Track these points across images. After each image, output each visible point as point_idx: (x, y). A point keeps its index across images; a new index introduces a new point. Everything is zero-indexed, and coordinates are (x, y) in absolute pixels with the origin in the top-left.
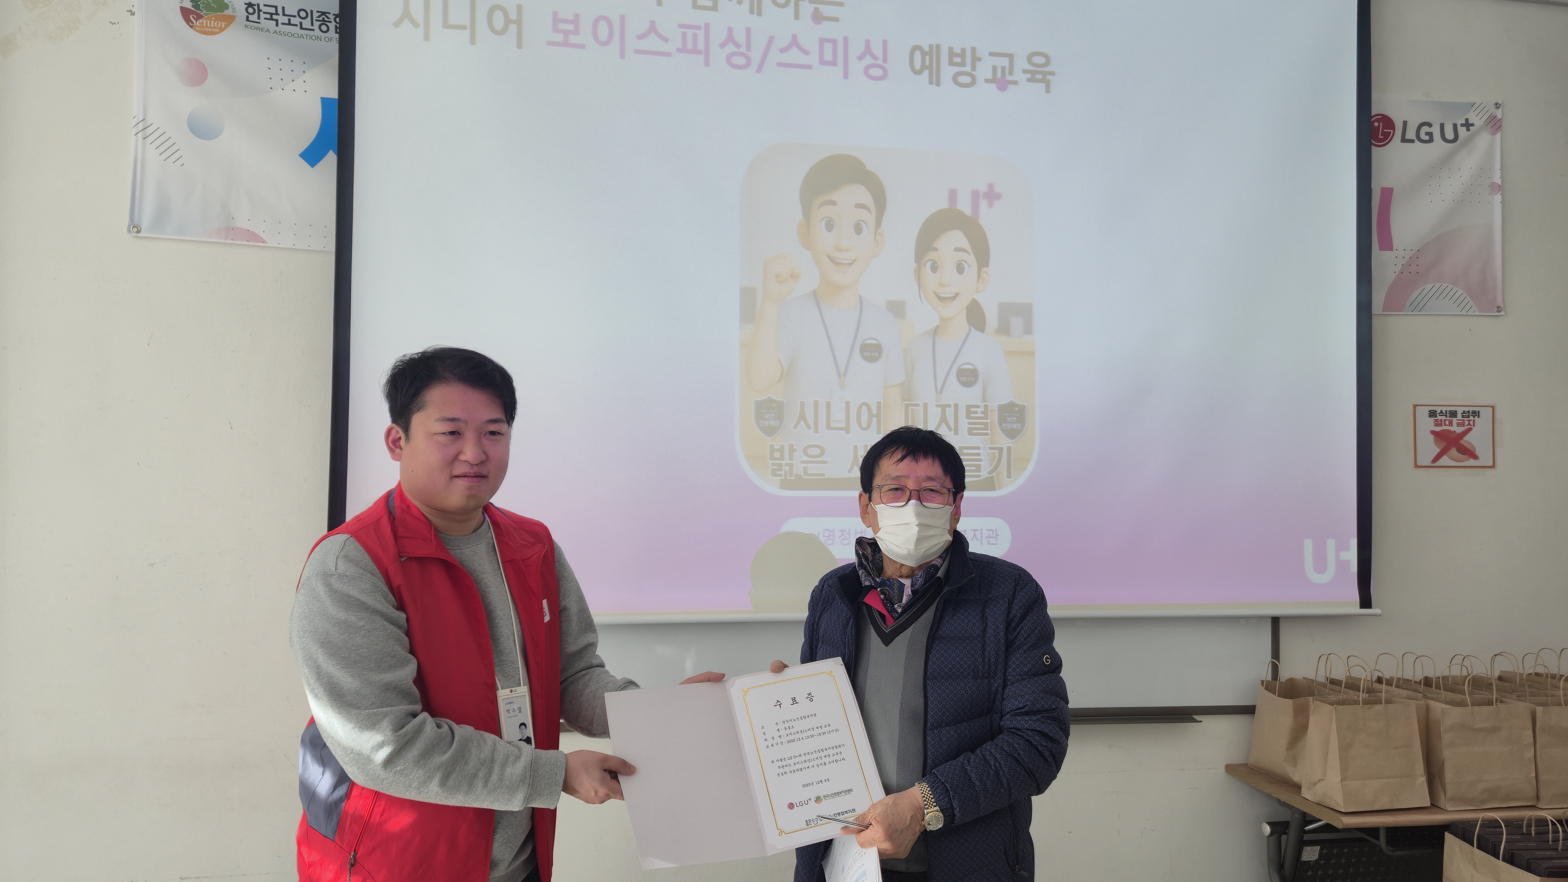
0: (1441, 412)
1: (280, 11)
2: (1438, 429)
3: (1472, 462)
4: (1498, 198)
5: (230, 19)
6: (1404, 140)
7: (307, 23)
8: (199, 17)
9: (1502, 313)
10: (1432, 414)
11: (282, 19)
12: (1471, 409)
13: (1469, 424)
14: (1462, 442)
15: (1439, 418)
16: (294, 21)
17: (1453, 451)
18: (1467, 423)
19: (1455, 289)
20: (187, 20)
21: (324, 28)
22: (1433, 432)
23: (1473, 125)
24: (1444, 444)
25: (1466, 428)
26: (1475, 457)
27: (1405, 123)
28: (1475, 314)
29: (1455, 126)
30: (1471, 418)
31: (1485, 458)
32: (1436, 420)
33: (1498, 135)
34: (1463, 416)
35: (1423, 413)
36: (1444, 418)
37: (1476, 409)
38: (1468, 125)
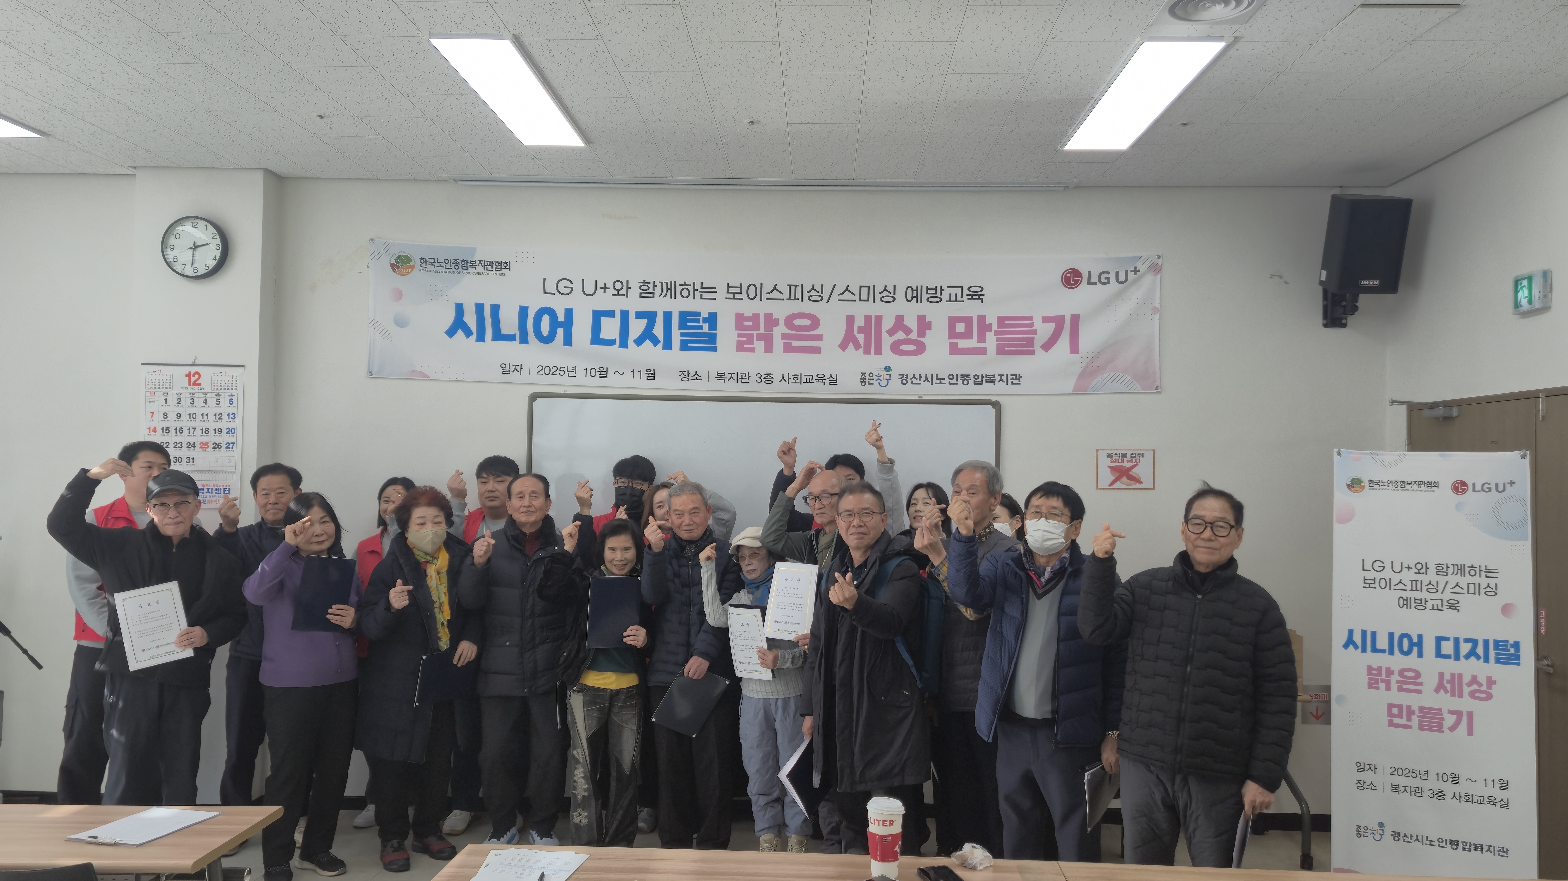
0: (1116, 454)
1: (436, 261)
2: (1113, 465)
3: (1138, 486)
4: (1157, 316)
5: (413, 267)
6: (1089, 283)
7: (448, 266)
8: (399, 267)
9: (1159, 390)
10: (1109, 455)
11: (437, 264)
12: (1137, 452)
13: (1136, 462)
14: (1130, 473)
15: (1114, 457)
16: (442, 265)
17: (1124, 479)
18: (1134, 461)
19: (1125, 376)
20: (393, 269)
21: (456, 267)
22: (1110, 467)
23: (1139, 271)
24: (1117, 474)
25: (1133, 464)
26: (1140, 482)
27: (1089, 273)
28: (1139, 391)
29: (1126, 272)
30: (1137, 457)
31: (1147, 482)
32: (1112, 459)
33: (1159, 276)
34: (1131, 457)
35: (1103, 455)
36: (1118, 458)
37: (1142, 452)
38: (1135, 271)
